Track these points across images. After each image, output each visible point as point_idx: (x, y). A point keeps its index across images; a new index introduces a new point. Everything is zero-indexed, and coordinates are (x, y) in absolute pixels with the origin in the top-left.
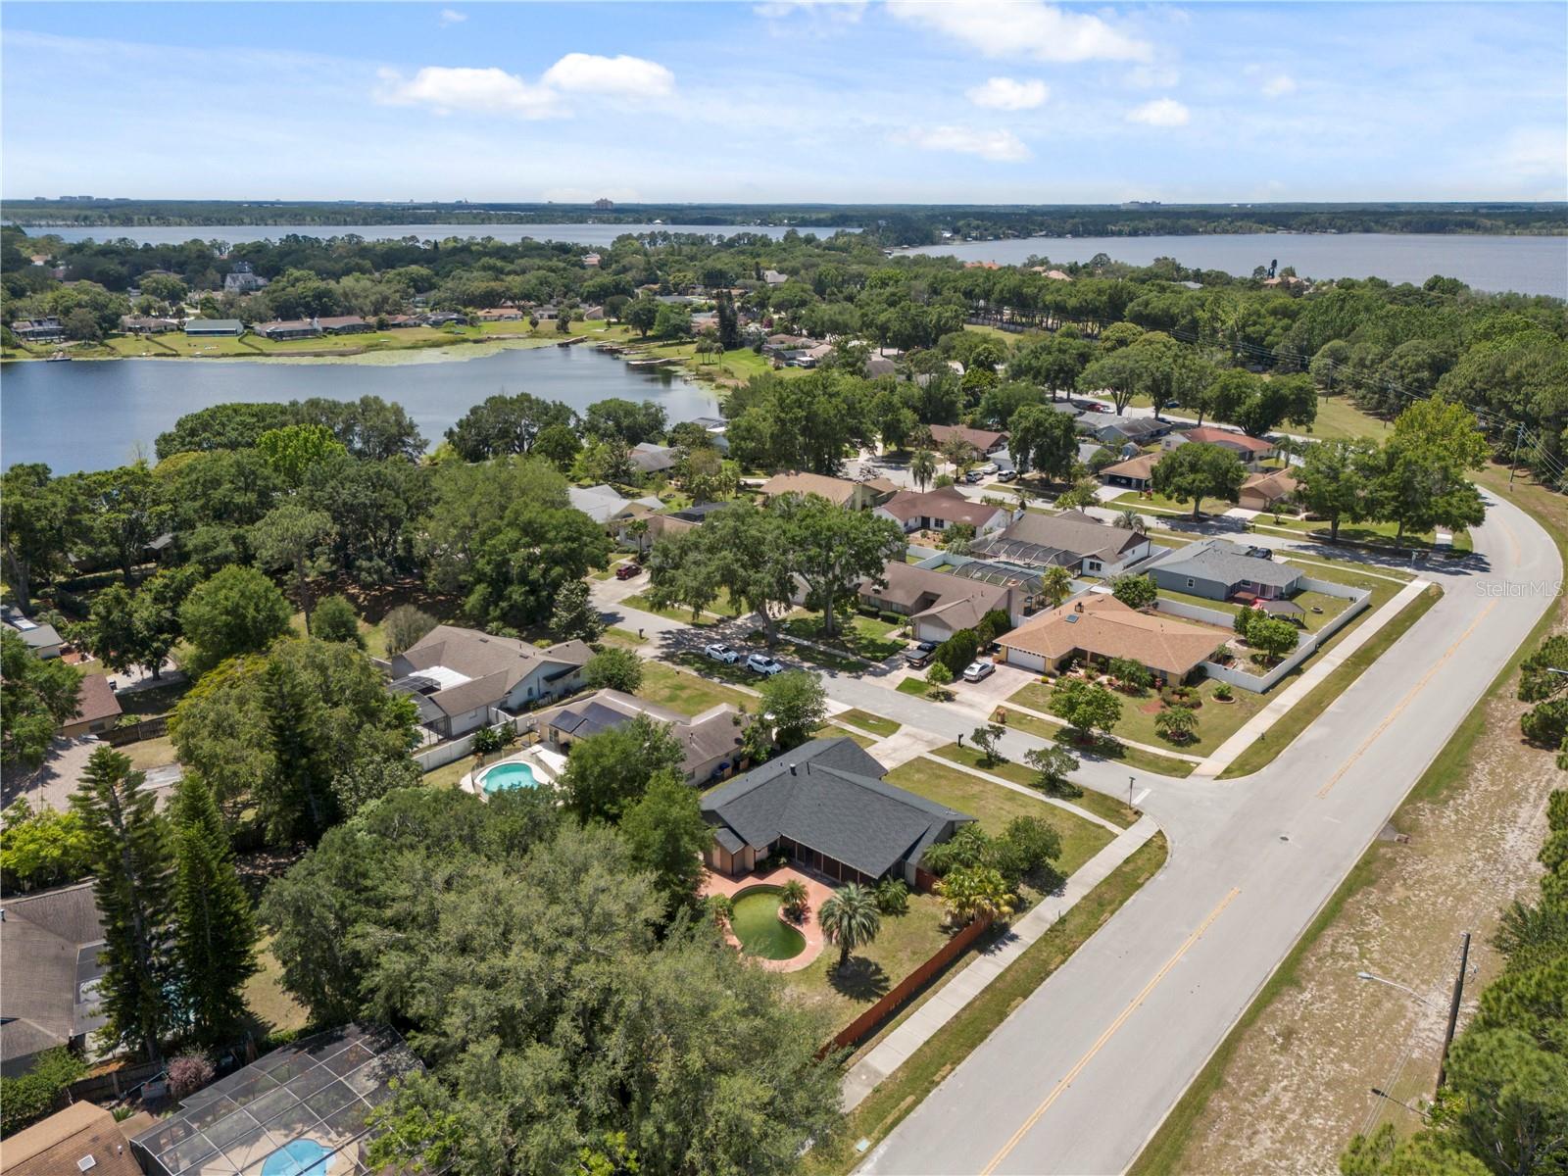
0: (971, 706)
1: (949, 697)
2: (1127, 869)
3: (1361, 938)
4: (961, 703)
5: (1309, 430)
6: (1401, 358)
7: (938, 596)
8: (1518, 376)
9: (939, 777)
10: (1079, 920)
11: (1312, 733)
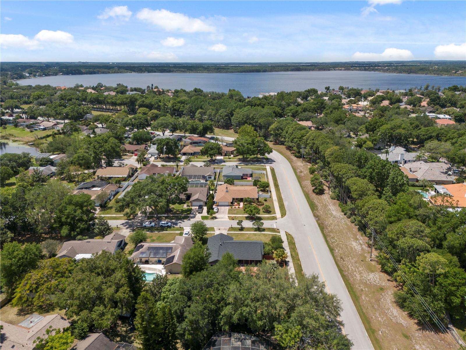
0: (222, 218)
1: (216, 218)
2: (289, 241)
3: (333, 238)
4: (219, 218)
5: (214, 134)
6: (221, 114)
7: (191, 194)
8: (253, 117)
9: (237, 236)
10: (293, 253)
11: (286, 204)
